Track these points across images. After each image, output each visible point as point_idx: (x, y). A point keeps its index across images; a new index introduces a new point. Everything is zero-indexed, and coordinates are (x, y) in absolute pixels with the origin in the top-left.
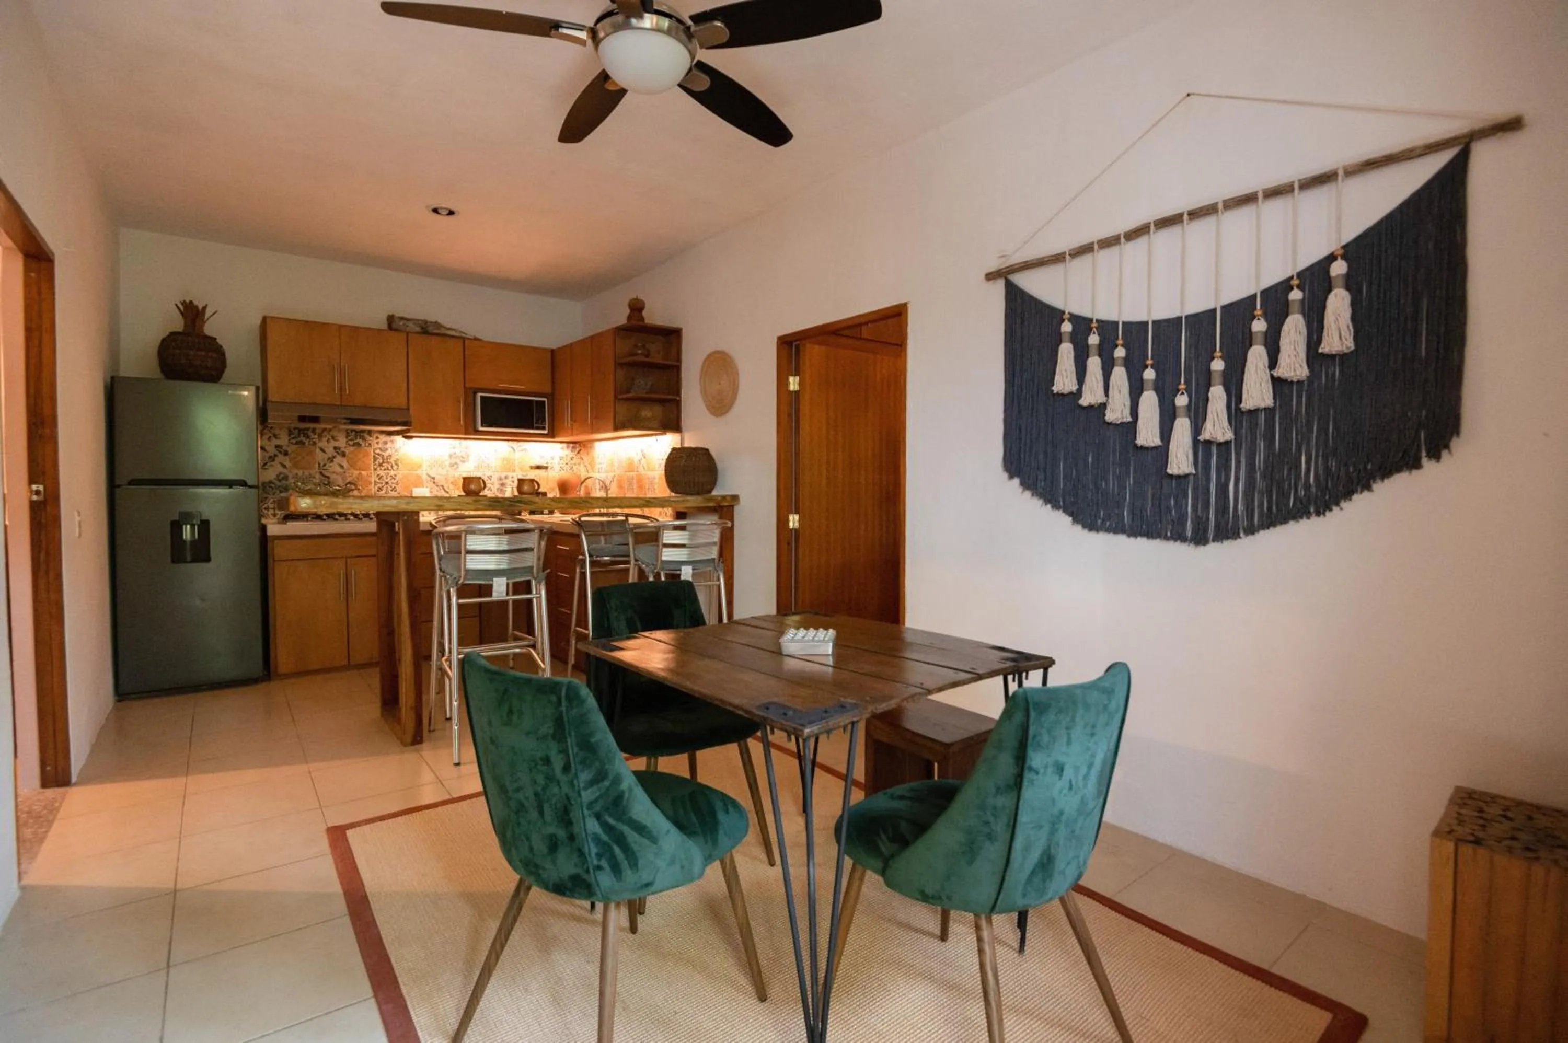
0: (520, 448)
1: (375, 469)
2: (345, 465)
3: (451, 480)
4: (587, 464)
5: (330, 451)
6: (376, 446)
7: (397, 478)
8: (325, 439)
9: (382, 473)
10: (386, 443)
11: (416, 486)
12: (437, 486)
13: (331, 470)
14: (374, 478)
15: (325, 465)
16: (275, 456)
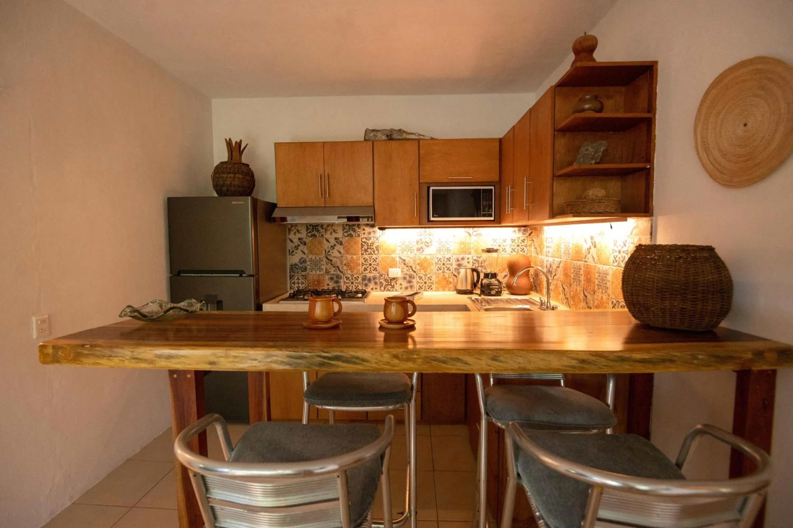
0: (475, 233)
1: (362, 254)
2: (342, 251)
3: (418, 261)
4: (536, 246)
5: (333, 242)
6: (363, 236)
7: (377, 261)
8: (329, 233)
9: (366, 257)
10: (370, 233)
11: (391, 267)
12: (407, 266)
13: (333, 255)
14: (361, 261)
15: (329, 251)
16: (299, 246)
